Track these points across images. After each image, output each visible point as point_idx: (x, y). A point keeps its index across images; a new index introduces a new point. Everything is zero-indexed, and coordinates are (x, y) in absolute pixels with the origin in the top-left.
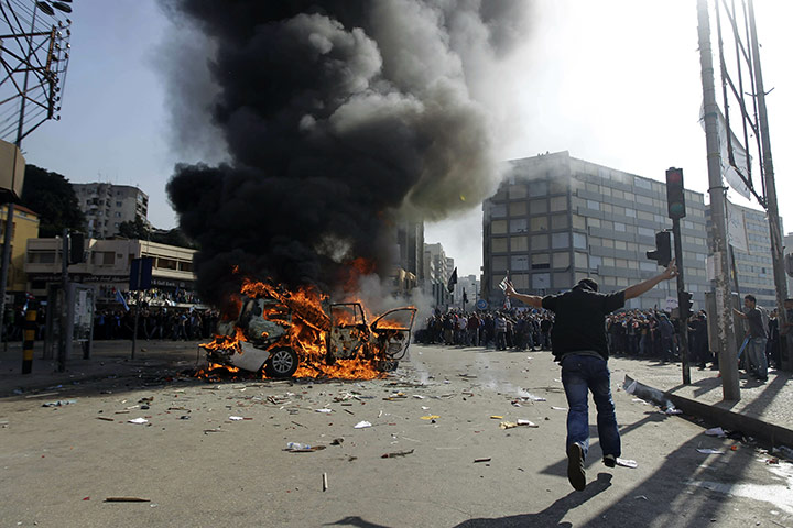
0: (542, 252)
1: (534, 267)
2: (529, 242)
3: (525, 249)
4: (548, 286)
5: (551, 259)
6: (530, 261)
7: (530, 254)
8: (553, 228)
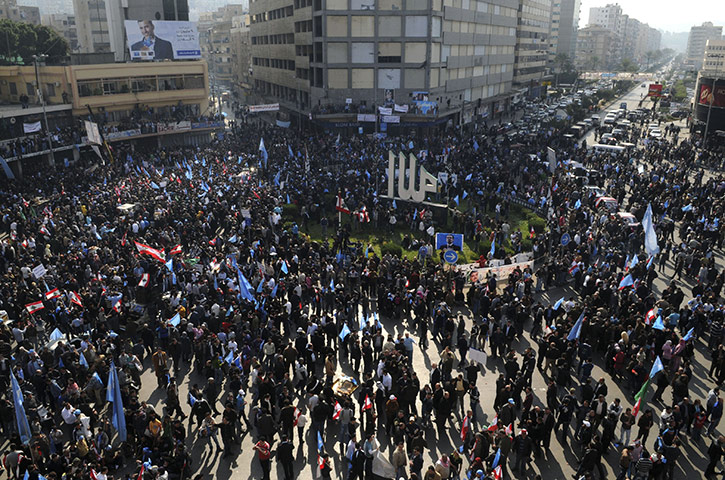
0: (392, 40)
1: (382, 60)
2: (376, 25)
3: (370, 34)
4: (398, 86)
5: (403, 50)
6: (376, 52)
7: (376, 41)
8: (409, 8)
